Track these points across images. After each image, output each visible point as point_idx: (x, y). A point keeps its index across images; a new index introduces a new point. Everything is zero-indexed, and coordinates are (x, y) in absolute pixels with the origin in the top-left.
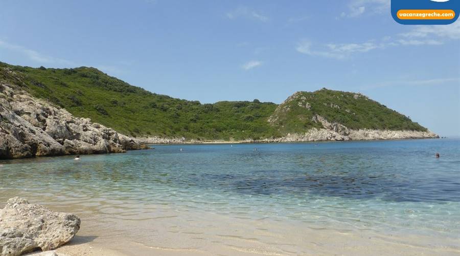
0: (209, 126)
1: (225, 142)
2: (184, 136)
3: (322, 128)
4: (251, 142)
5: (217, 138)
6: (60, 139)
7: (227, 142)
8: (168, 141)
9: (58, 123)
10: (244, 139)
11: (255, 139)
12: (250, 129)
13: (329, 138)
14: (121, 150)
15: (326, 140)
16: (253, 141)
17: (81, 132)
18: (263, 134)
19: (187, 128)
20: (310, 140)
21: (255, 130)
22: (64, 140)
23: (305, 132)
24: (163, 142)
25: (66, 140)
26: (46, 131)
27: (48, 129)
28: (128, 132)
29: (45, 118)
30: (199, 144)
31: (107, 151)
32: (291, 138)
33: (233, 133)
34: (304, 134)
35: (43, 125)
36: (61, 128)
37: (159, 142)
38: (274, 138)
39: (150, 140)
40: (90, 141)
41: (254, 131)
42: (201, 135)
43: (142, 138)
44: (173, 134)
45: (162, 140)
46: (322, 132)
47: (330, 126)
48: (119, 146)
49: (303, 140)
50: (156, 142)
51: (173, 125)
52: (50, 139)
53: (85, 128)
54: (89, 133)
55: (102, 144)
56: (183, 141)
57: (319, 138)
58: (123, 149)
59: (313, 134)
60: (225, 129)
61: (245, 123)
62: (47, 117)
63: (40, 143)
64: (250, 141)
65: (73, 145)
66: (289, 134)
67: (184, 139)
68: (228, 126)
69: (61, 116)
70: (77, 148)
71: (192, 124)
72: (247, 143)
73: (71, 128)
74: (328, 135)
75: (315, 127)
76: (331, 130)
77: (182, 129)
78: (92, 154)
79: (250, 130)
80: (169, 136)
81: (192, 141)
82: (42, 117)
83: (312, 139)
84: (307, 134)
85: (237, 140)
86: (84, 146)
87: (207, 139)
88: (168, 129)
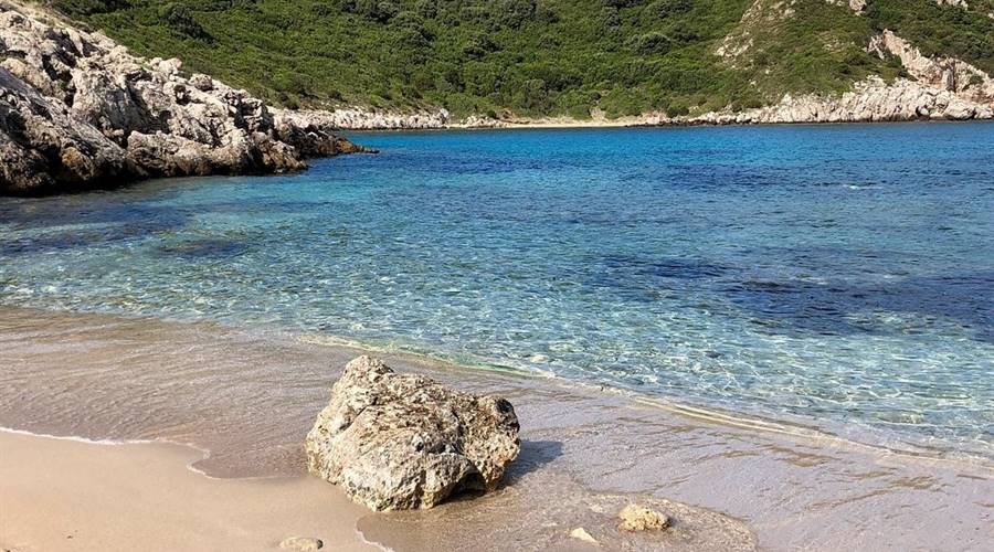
0: (523, 72)
1: (576, 124)
2: (445, 105)
3: (903, 74)
4: (662, 124)
5: (550, 109)
6: (117, 132)
7: (583, 124)
8: (398, 121)
9: (105, 80)
10: (637, 114)
11: (672, 114)
12: (657, 80)
13: (925, 112)
14: (291, 161)
15: (912, 119)
16: (666, 119)
17: (173, 106)
18: (698, 96)
19: (455, 80)
20: (857, 117)
21: (673, 84)
22: (127, 134)
23: (841, 90)
24: (383, 124)
25: (134, 133)
26: (74, 106)
27: (80, 100)
28: (271, 92)
29: (67, 68)
30: (492, 129)
31: (253, 165)
32: (794, 111)
33: (603, 93)
34: (840, 97)
35: (66, 90)
36: (116, 95)
37: (369, 124)
38: (736, 110)
39: (340, 117)
40: (199, 133)
41: (672, 86)
42: (501, 102)
43: (317, 113)
44: (414, 98)
45: (377, 119)
46: (900, 89)
47: (931, 70)
48: (285, 149)
49: (834, 117)
50: (359, 123)
51: (410, 68)
52: (91, 133)
53: (180, 95)
54: (195, 110)
55: (235, 143)
56: (444, 120)
57: (889, 109)
58: (298, 159)
59: (871, 98)
60: (577, 81)
61: (641, 60)
62: (72, 64)
63: (68, 145)
64: (656, 121)
65: (154, 149)
66: (787, 98)
67: (446, 114)
68: (584, 70)
69: (106, 58)
70: (168, 156)
71: (471, 66)
72: (647, 126)
73: (145, 96)
74: (922, 102)
75: (877, 72)
76: (932, 81)
77: (441, 81)
78: (210, 174)
79: (658, 85)
80: (398, 105)
81: (473, 121)
82: (60, 66)
83: (866, 114)
84: (847, 97)
85: (613, 115)
86: (188, 151)
87: (519, 116)
88: (395, 83)
